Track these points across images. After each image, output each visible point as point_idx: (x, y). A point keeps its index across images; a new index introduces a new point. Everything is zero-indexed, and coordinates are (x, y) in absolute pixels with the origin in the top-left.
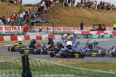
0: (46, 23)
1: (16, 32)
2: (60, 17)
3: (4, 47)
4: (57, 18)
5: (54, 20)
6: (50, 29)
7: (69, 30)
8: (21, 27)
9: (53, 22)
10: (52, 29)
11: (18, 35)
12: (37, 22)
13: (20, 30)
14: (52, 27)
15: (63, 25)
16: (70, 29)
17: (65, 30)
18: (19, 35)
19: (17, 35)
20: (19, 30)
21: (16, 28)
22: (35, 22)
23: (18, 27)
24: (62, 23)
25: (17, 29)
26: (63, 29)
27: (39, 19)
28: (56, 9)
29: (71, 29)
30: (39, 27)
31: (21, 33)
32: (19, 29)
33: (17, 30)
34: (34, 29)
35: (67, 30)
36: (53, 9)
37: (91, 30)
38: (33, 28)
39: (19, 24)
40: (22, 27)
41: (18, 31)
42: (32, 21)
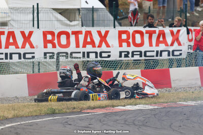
1: (165, 54)
3: (116, 114)
8: (183, 30)
11: (171, 63)
13: (180, 44)
18: (179, 66)
19: (171, 66)
20: (176, 44)
21: (164, 37)
23: (172, 33)
25: (169, 39)
31: (184, 56)
32: (176, 39)
33: (167, 45)
39: (176, 19)
40: (188, 32)
41: (171, 49)
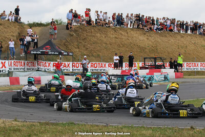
0: (59, 55)
2: (89, 46)
4: (84, 46)
5: (78, 50)
6: (68, 65)
7: (102, 68)
9: (70, 54)
10: (71, 65)
12: (43, 53)
14: (71, 63)
15: (94, 58)
16: (103, 65)
17: (94, 68)
22: (39, 54)
24: (92, 55)
26: (91, 66)
27: (47, 49)
28: (84, 31)
29: (105, 65)
30: (49, 62)
34: (39, 67)
35: (98, 68)
36: (77, 31)
37: (141, 68)
38: (37, 65)
42: (35, 52)
